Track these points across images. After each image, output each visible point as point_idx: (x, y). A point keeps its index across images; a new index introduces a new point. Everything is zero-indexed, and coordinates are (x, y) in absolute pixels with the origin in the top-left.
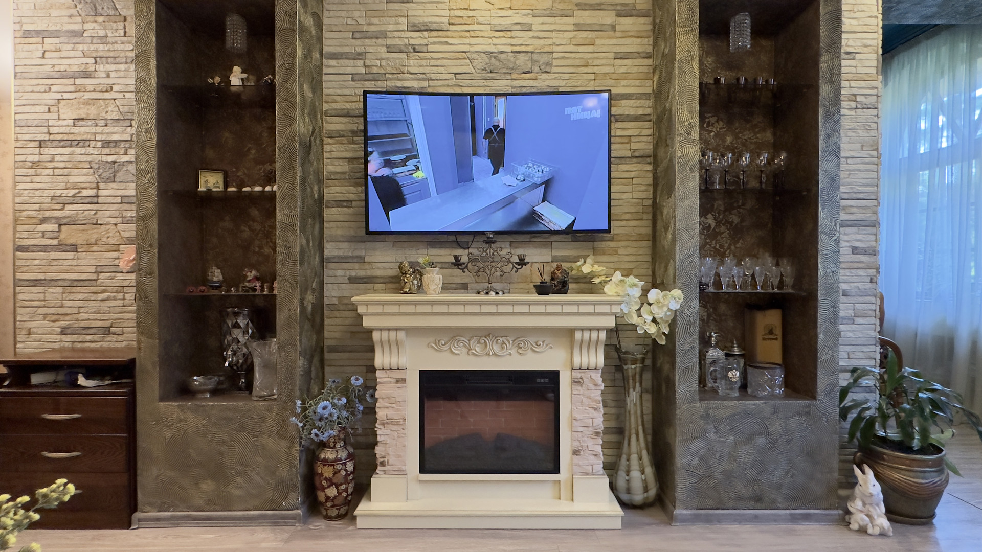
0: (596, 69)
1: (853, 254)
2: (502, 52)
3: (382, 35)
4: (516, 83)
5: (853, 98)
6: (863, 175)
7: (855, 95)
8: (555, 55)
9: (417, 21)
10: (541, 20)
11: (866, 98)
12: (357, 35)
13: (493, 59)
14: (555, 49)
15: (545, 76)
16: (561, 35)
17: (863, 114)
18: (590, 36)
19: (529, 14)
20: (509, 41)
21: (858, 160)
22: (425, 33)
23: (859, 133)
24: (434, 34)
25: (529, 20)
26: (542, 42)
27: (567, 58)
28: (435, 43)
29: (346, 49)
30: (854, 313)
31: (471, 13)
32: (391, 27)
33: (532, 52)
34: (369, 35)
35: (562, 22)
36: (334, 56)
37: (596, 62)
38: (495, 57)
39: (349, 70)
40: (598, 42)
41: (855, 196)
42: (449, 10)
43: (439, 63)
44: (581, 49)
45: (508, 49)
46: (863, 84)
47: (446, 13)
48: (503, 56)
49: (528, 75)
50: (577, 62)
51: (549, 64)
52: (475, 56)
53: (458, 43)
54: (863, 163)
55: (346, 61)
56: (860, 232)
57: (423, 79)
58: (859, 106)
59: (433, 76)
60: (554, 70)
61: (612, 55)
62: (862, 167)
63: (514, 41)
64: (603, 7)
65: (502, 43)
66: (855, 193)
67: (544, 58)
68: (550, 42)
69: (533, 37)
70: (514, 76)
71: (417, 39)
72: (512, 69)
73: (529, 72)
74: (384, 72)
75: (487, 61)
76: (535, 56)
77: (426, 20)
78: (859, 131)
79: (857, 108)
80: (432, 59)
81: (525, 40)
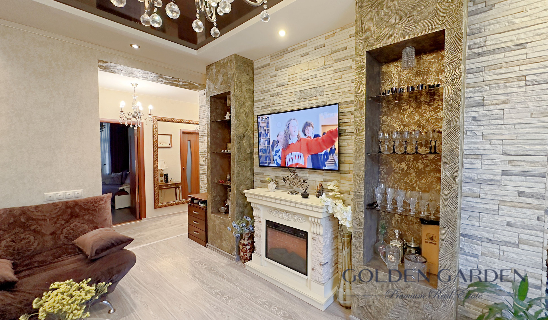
0: (342, 90)
1: (519, 196)
2: (305, 90)
3: (269, 91)
4: (310, 102)
5: (524, 78)
6: (531, 137)
7: (525, 76)
8: (325, 87)
9: (278, 83)
10: (319, 72)
11: (537, 76)
12: (263, 92)
13: (302, 93)
14: (326, 84)
15: (321, 97)
16: (328, 77)
17: (533, 89)
18: (340, 75)
19: (315, 70)
20: (308, 84)
21: (527, 126)
22: (281, 87)
23: (528, 105)
24: (284, 87)
25: (315, 73)
26: (320, 82)
27: (331, 87)
28: (284, 90)
29: (260, 98)
30: (519, 241)
31: (295, 75)
32: (271, 87)
33: (316, 87)
34: (265, 91)
35: (328, 70)
36: (257, 101)
37: (343, 86)
38: (303, 92)
39: (260, 106)
40: (344, 76)
41: (522, 153)
42: (288, 76)
43: (284, 98)
44: (336, 81)
45: (308, 88)
46: (534, 66)
47: (288, 77)
48: (306, 91)
49: (314, 98)
50: (334, 88)
51: (323, 91)
52: (296, 93)
53: (291, 89)
54: (532, 127)
55: (260, 102)
56: (527, 180)
57: (281, 106)
58: (528, 84)
59: (283, 104)
60: (325, 93)
61: (350, 81)
62: (530, 130)
63: (310, 84)
64: (346, 59)
65: (306, 86)
66: (523, 151)
67: (321, 89)
68: (323, 81)
69: (317, 80)
70: (310, 99)
71: (278, 90)
72: (309, 96)
73: (315, 96)
74: (269, 105)
75: (300, 94)
76: (318, 89)
77: (281, 82)
78: (528, 103)
79: (526, 85)
80: (283, 97)
81: (314, 82)
